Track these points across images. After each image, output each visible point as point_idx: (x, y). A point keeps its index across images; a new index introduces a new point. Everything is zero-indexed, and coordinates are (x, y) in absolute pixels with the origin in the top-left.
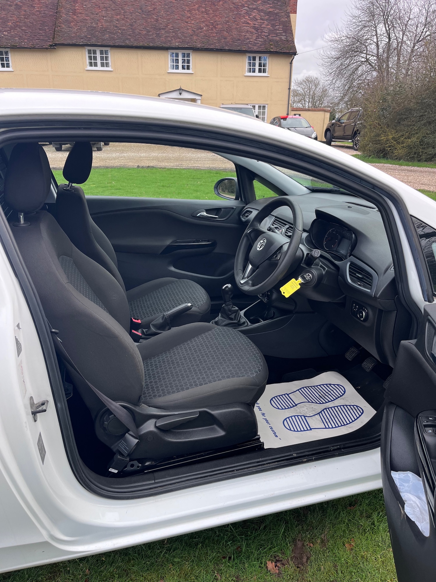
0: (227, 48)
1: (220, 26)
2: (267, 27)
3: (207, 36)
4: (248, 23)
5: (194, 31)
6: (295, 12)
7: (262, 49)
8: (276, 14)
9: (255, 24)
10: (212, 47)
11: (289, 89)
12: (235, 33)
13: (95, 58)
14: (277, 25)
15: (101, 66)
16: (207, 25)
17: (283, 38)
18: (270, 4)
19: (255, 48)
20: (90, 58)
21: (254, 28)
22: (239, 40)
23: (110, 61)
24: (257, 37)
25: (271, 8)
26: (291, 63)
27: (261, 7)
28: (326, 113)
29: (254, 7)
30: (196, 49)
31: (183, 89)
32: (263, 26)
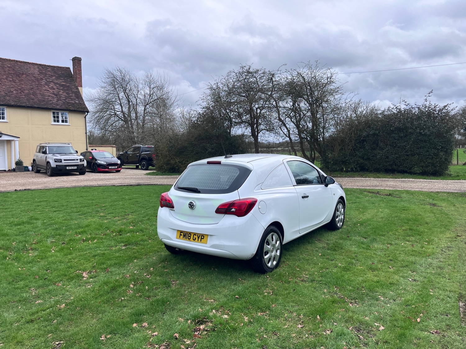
0: (36, 106)
1: (26, 91)
2: (63, 94)
3: (17, 97)
4: (49, 91)
5: (6, 93)
6: (81, 86)
7: (63, 107)
8: (68, 86)
9: (54, 92)
10: (24, 105)
11: (86, 133)
12: (40, 97)
14: (70, 94)
16: (15, 90)
17: (77, 102)
18: (62, 80)
19: (58, 107)
21: (54, 94)
22: (44, 101)
24: (58, 100)
25: (63, 82)
26: (85, 117)
27: (56, 81)
28: (113, 148)
29: (51, 80)
30: (10, 106)
31: (3, 133)
32: (60, 93)
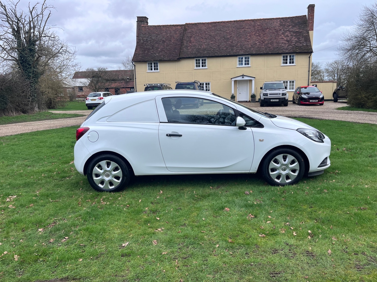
0: (270, 53)
1: (266, 42)
2: (294, 39)
3: (259, 48)
4: (283, 39)
5: (252, 46)
6: (313, 30)
7: (291, 51)
8: (301, 32)
9: (287, 39)
10: (262, 53)
11: (309, 71)
12: (275, 45)
13: (199, 63)
14: (301, 38)
15: (202, 67)
16: (259, 42)
17: (305, 44)
18: (297, 27)
19: (287, 51)
20: (197, 63)
21: (287, 41)
22: (278, 48)
23: (206, 64)
24: (289, 45)
25: (297, 29)
26: (310, 57)
27: (291, 30)
28: (334, 83)
29: (287, 30)
30: (253, 55)
31: (244, 75)
32: (292, 39)
